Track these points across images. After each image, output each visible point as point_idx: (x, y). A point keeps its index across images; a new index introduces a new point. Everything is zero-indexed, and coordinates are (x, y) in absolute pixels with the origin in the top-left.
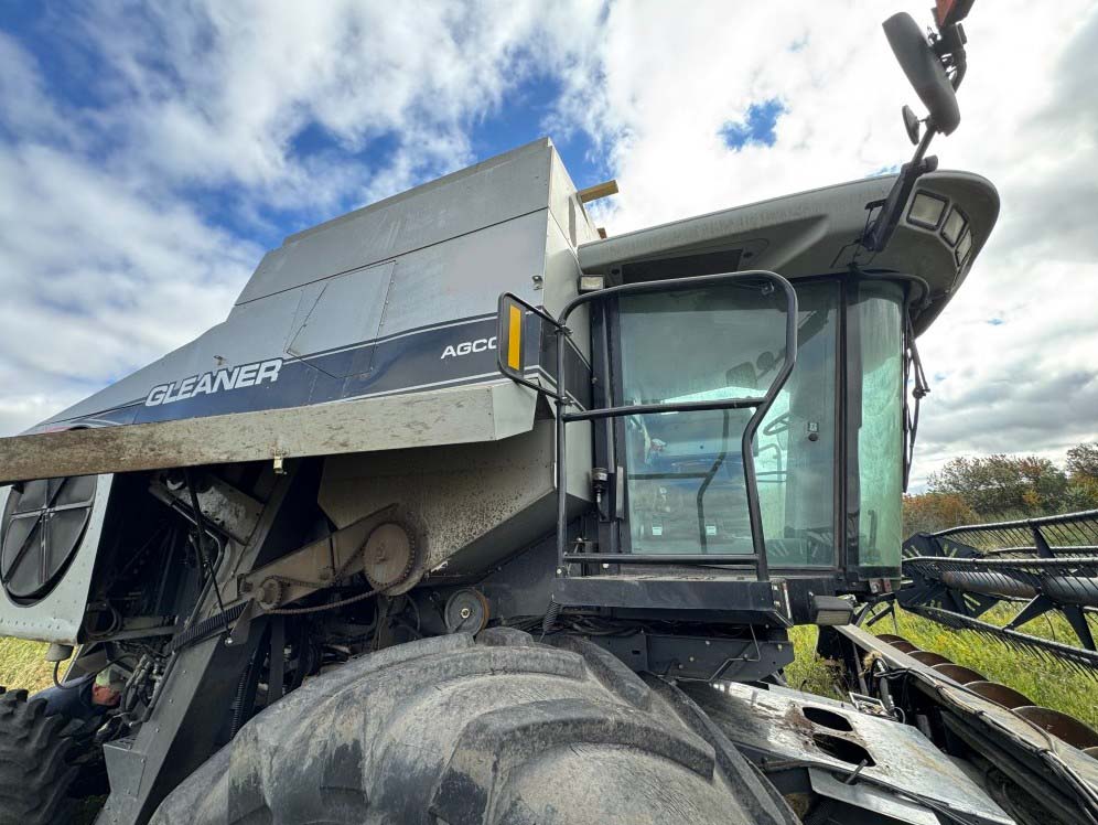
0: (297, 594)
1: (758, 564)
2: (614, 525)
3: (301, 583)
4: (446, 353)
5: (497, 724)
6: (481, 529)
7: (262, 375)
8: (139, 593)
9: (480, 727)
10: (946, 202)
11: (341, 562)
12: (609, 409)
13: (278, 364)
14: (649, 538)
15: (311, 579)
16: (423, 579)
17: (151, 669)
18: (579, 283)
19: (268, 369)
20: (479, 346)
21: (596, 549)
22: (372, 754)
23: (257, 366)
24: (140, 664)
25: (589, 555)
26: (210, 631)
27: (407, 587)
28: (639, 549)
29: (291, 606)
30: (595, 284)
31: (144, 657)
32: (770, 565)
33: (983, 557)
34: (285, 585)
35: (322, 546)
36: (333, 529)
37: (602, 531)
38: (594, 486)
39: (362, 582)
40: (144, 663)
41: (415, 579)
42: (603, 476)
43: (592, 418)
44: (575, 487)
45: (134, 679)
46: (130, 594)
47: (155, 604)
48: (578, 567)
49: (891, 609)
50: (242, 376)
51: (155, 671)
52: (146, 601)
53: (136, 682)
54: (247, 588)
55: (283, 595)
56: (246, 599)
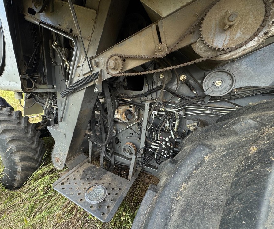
0: (132, 64)
8: (38, 75)
17: (51, 104)
24: (47, 102)
31: (47, 100)
40: (48, 101)
45: (47, 106)
46: (35, 75)
47: (45, 79)
51: (52, 105)
52: (42, 78)
53: (48, 108)
54: (97, 65)
55: (124, 66)
56: (97, 70)
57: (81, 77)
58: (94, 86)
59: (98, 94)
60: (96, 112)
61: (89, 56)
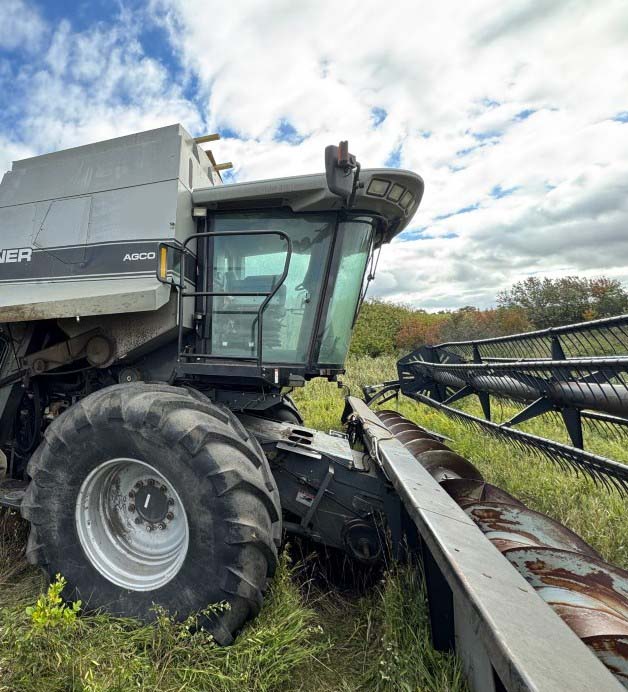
0: (52, 366)
1: (259, 361)
2: (203, 341)
3: (56, 362)
4: (126, 258)
5: (162, 400)
6: (141, 341)
7: (21, 257)
9: (159, 401)
10: (390, 183)
11: (74, 353)
12: (205, 292)
13: (30, 251)
14: (221, 347)
15: (60, 360)
16: (115, 362)
18: (193, 211)
19: (24, 254)
20: (143, 256)
21: (194, 351)
22: (124, 409)
23: (16, 251)
25: (190, 354)
26: (8, 382)
27: (107, 365)
28: (216, 352)
29: (49, 372)
30: (201, 213)
32: (263, 360)
33: (465, 363)
34: (46, 362)
35: (62, 346)
36: (69, 338)
37: (198, 343)
38: (195, 321)
39: (84, 362)
41: (112, 361)
42: (200, 317)
43: (196, 296)
44: (186, 324)
48: (185, 359)
49: (396, 395)
50: (9, 256)
54: (25, 363)
55: (46, 367)
56: (25, 368)
57: (10, 374)
58: (21, 382)
59: (25, 389)
60: (22, 412)
61: (18, 356)
